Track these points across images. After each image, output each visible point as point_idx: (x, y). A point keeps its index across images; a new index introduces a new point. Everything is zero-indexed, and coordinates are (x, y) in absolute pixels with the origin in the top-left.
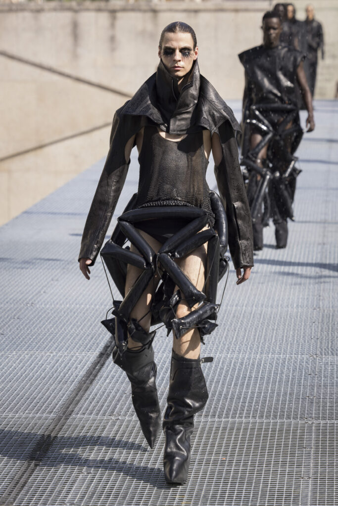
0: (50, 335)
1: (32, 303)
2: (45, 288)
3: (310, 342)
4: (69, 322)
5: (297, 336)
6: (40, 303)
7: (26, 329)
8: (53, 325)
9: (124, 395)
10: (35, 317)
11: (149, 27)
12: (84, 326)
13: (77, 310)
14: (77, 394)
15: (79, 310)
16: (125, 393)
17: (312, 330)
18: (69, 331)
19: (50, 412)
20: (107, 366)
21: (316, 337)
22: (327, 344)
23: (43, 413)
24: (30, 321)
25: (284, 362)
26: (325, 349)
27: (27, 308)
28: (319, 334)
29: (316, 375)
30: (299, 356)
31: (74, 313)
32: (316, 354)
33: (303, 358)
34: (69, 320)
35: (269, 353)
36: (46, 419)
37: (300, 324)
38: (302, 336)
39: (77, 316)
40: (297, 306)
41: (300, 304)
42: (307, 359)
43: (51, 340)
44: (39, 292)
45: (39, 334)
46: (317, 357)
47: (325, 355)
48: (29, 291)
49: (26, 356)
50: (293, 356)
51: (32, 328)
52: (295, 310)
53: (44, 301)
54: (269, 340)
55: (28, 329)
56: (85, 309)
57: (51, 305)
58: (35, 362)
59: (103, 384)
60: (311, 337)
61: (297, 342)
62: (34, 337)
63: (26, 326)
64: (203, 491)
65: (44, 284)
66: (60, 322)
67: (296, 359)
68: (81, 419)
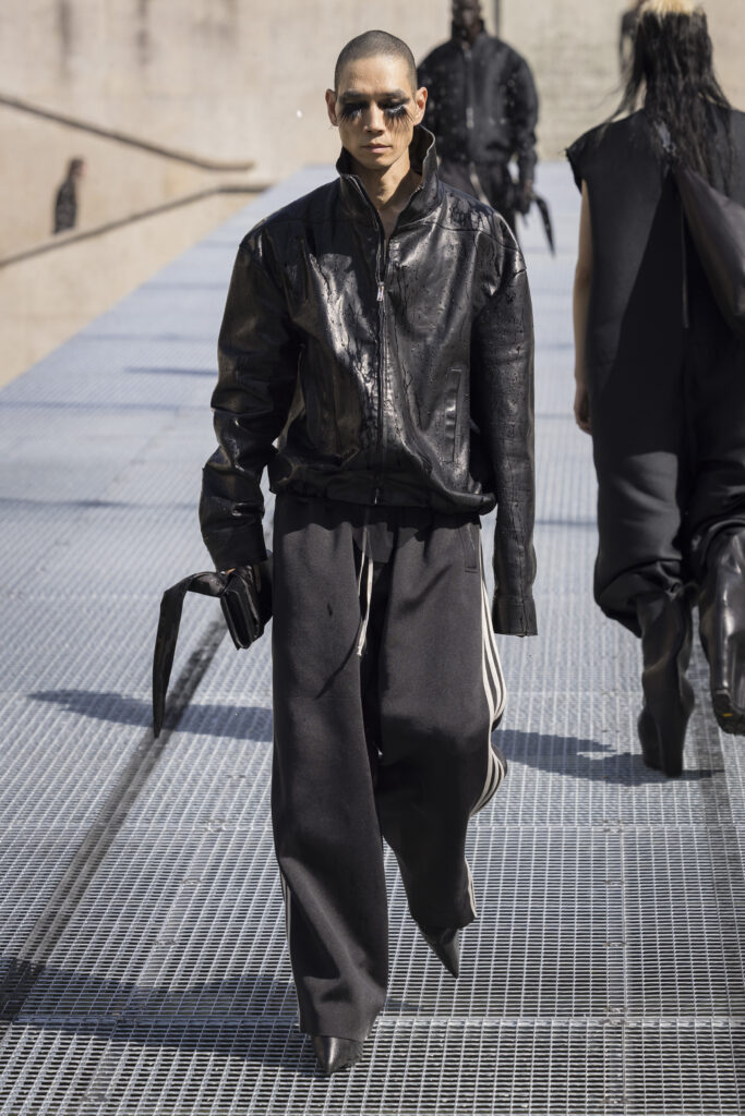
0: (62, 658)
1: (20, 593)
2: (42, 562)
3: (599, 664)
4: (99, 631)
5: (572, 654)
6: (36, 592)
7: (11, 645)
8: (68, 638)
9: (229, 781)
10: (27, 622)
11: (219, 13)
12: (131, 639)
13: (114, 605)
14: (130, 781)
15: (118, 606)
16: (230, 777)
17: (600, 638)
18: (102, 649)
19: (78, 819)
20: (188, 721)
21: (611, 655)
22: (633, 669)
23: (63, 820)
24: (19, 631)
25: (550, 707)
26: (632, 679)
27: (10, 604)
28: (616, 648)
29: (617, 731)
30: (580, 694)
31: (109, 611)
32: (614, 690)
33: (588, 698)
34: (98, 626)
35: (517, 690)
36: (71, 832)
37: (576, 627)
38: (581, 654)
39: (115, 618)
40: (567, 591)
41: (571, 587)
42: (597, 699)
43: (66, 668)
44: (32, 568)
45: (40, 657)
46: (616, 695)
47: (632, 689)
48: (11, 568)
49: (17, 703)
50: (568, 694)
51: (24, 644)
52: (563, 598)
53: (45, 588)
54: (515, 662)
55: (15, 647)
56: (131, 603)
57: (59, 595)
58: (36, 716)
59: (181, 757)
60: (600, 654)
61: (573, 664)
62: (30, 663)
63: (11, 639)
64: (409, 975)
65: (41, 552)
66: (82, 632)
67: (573, 699)
68: (143, 832)
